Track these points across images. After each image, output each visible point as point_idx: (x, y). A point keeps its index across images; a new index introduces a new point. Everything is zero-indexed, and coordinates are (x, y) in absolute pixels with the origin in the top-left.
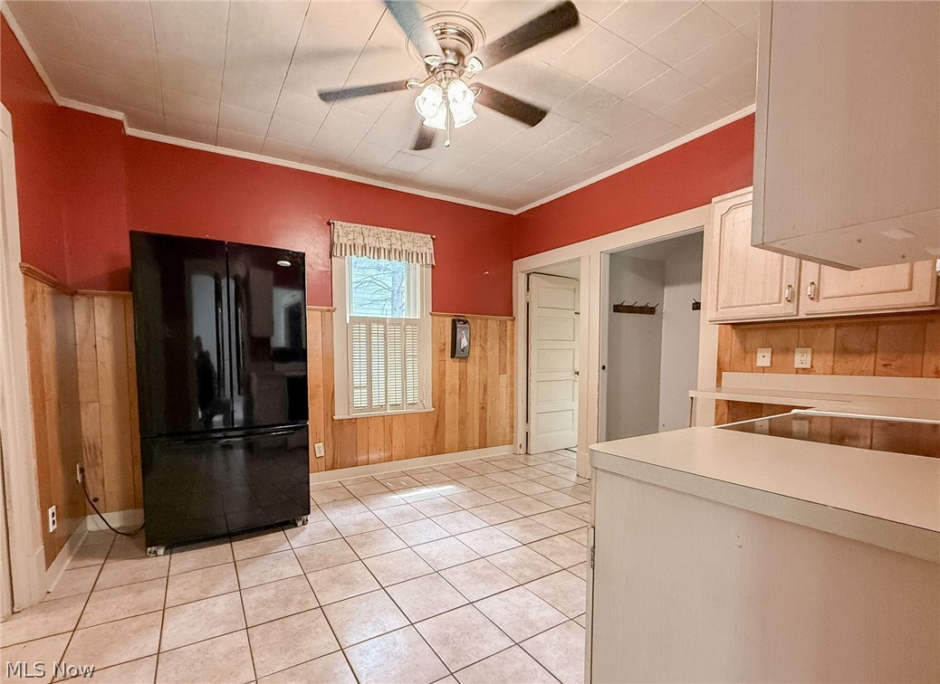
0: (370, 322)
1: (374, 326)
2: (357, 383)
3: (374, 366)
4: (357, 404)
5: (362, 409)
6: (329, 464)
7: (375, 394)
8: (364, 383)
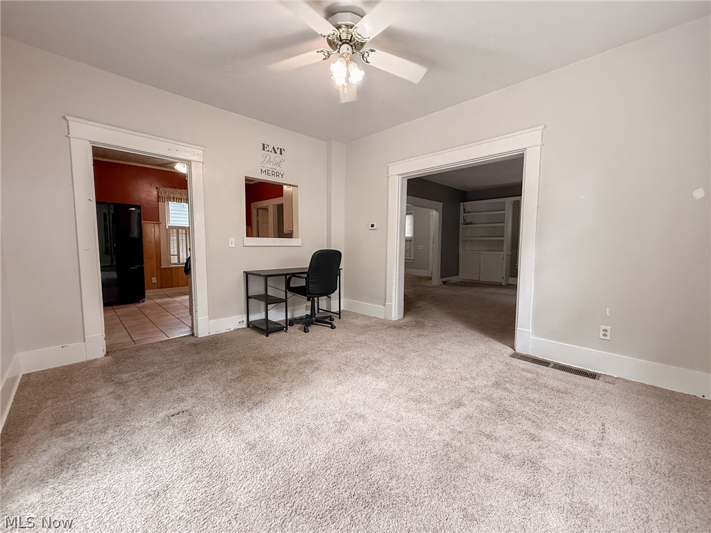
0: (178, 228)
1: (180, 230)
2: (172, 253)
3: (181, 246)
4: (173, 262)
5: (175, 264)
6: (159, 285)
7: (181, 258)
8: (176, 253)
